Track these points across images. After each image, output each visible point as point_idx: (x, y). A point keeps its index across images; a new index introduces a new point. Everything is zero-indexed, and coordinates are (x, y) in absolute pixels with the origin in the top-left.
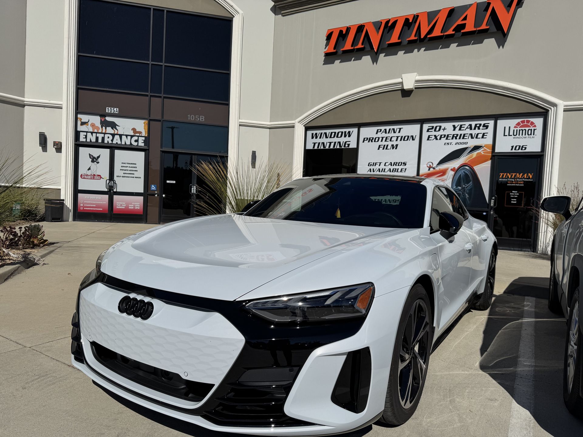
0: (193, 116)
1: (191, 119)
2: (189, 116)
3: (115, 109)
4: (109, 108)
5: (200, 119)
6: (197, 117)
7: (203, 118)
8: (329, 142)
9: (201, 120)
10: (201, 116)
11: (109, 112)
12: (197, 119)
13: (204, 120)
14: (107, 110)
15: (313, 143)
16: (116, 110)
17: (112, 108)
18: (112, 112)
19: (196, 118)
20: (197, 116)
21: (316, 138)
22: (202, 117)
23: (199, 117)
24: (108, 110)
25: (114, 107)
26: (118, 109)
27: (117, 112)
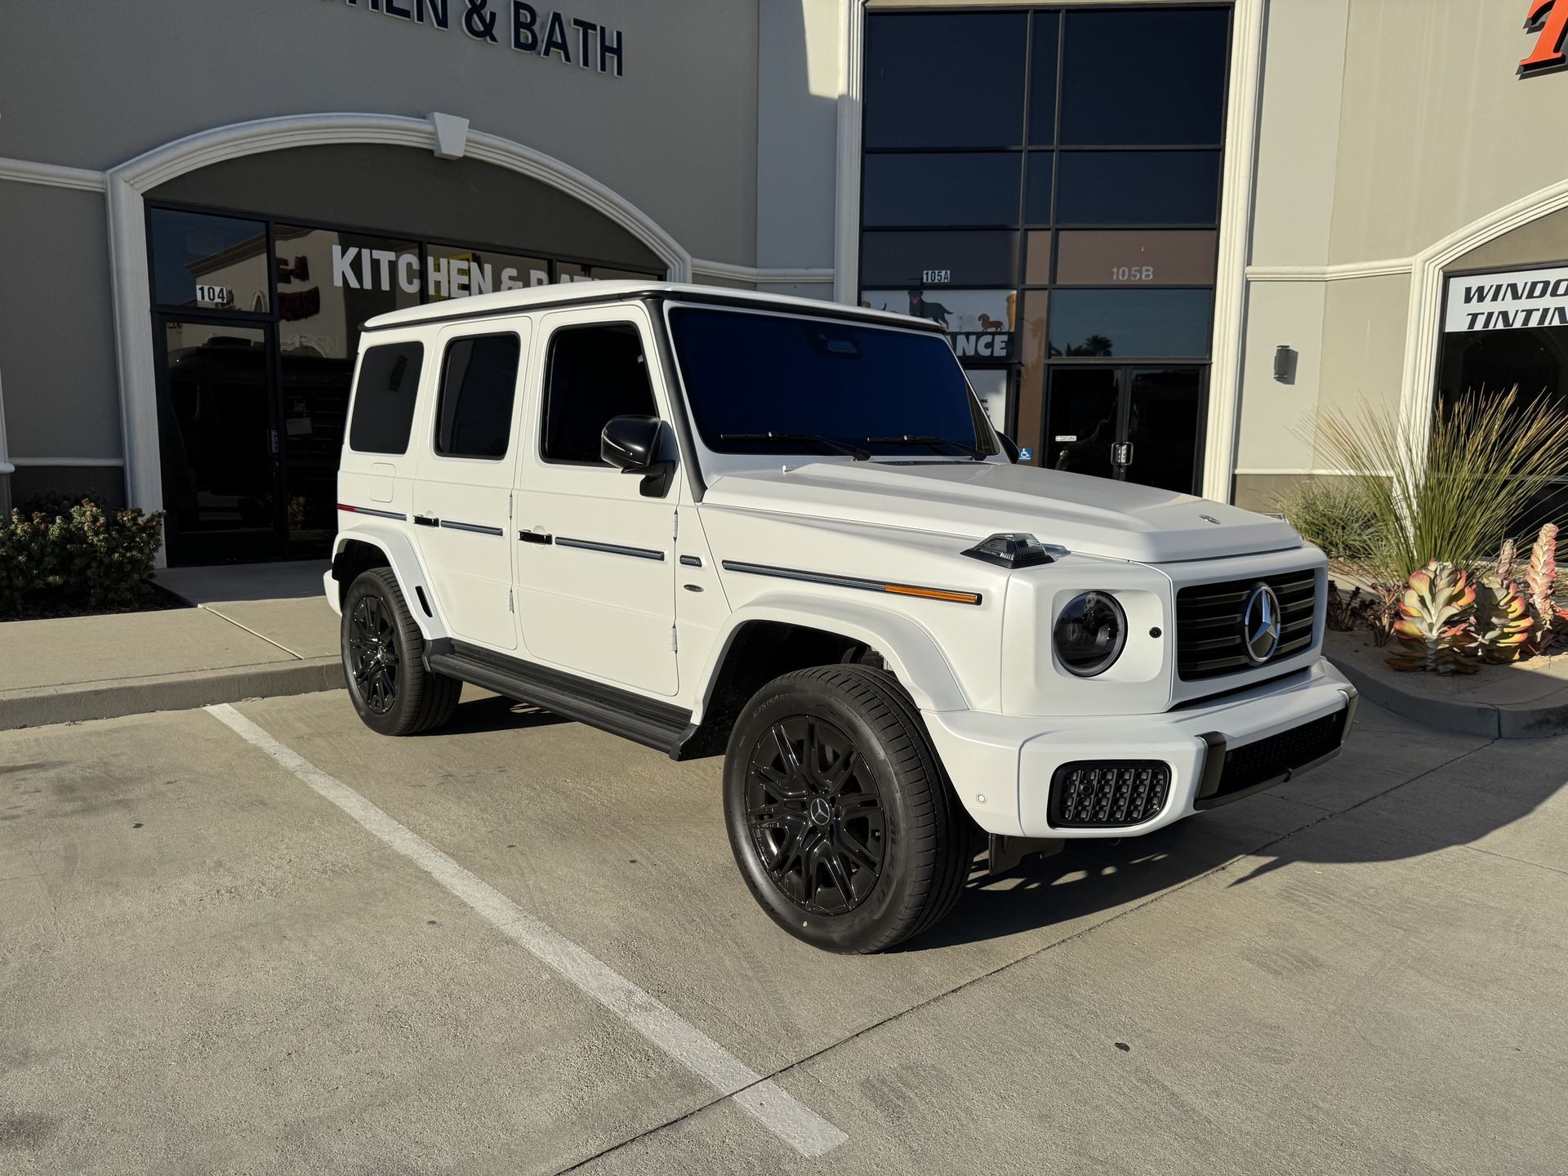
0: (1124, 271)
1: (1120, 277)
2: (1115, 270)
3: (943, 273)
4: (930, 272)
5: (1141, 277)
6: (1135, 271)
7: (1150, 273)
8: (1523, 311)
9: (1143, 276)
10: (1144, 268)
11: (930, 281)
12: (1135, 276)
13: (1151, 277)
14: (925, 276)
15: (1469, 314)
16: (944, 276)
17: (937, 272)
18: (936, 281)
19: (1133, 273)
20: (1134, 269)
21: (1481, 299)
22: (1147, 270)
23: (1140, 272)
24: (928, 277)
25: (940, 269)
26: (949, 272)
27: (946, 280)
